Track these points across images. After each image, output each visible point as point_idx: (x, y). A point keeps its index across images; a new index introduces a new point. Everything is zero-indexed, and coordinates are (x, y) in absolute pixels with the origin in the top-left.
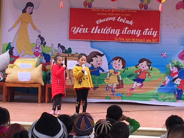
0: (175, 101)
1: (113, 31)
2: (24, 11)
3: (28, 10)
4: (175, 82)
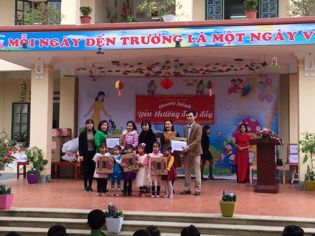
0: (231, 175)
1: (173, 115)
2: (97, 99)
3: (100, 98)
4: (230, 158)
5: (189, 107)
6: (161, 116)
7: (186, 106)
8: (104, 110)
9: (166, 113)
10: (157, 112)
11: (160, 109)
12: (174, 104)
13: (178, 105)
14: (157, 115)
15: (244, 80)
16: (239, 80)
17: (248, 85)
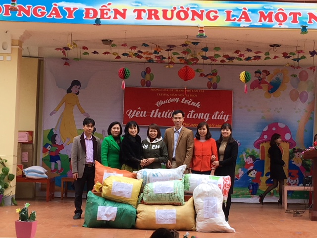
0: (250, 197)
2: (69, 91)
3: (74, 89)
4: (250, 175)
5: (198, 105)
6: (159, 116)
7: (193, 104)
8: (79, 106)
9: (167, 113)
10: (153, 111)
11: (158, 108)
12: (177, 100)
13: (182, 102)
14: (154, 115)
15: (271, 73)
16: (265, 71)
17: (277, 78)
